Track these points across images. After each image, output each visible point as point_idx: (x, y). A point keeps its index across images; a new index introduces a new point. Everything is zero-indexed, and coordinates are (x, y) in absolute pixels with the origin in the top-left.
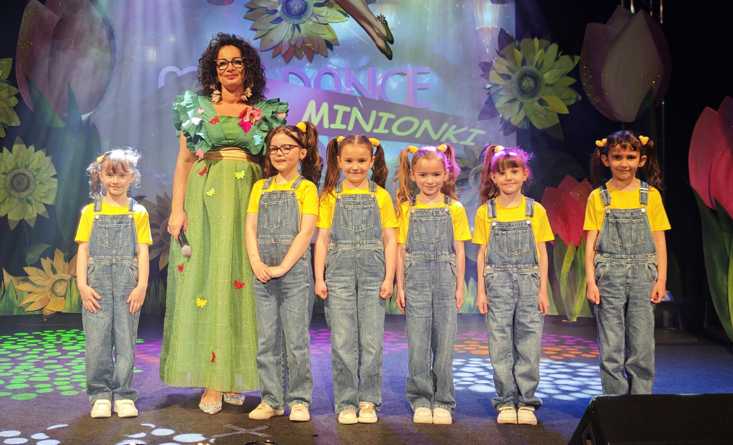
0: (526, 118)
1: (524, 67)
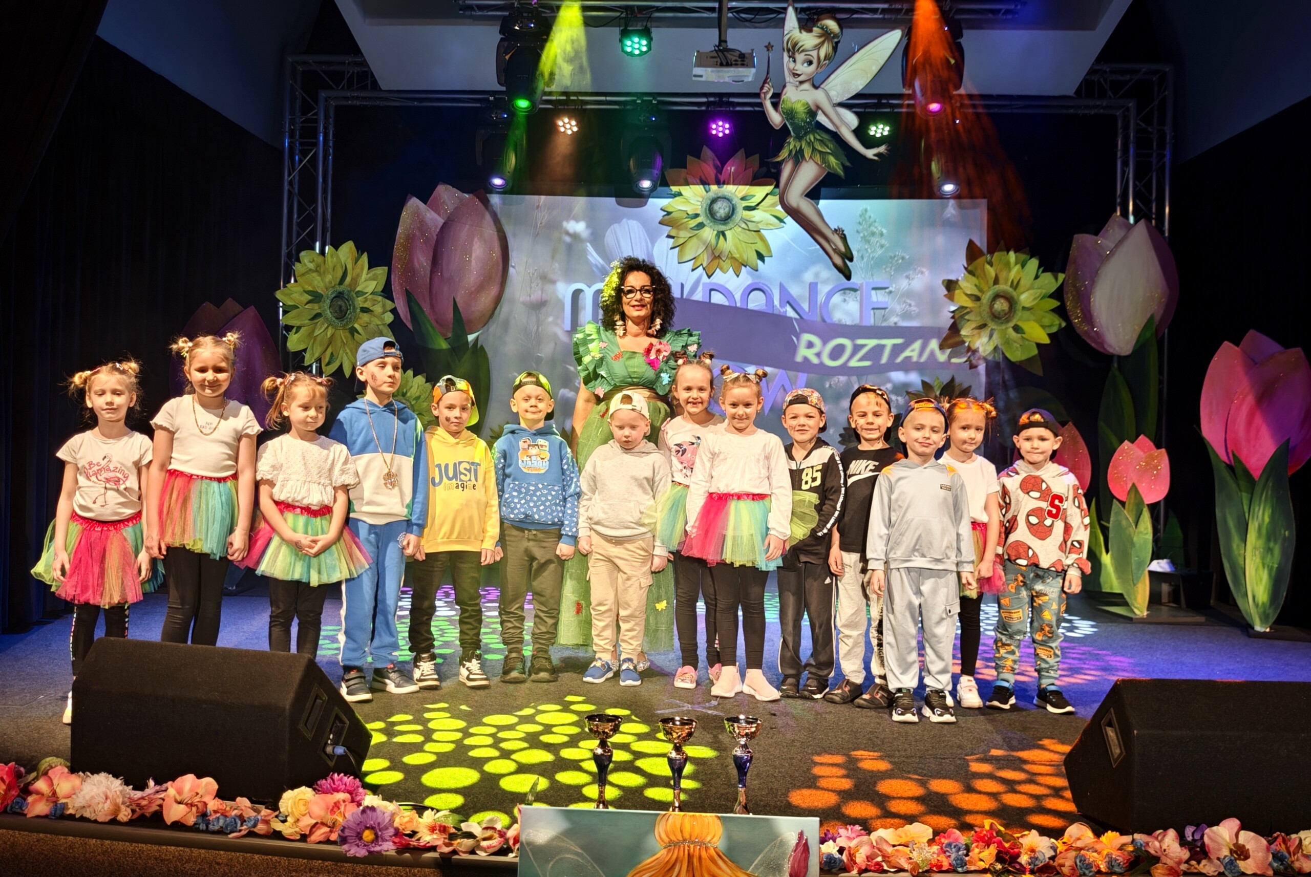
0: (997, 348)
1: (996, 286)
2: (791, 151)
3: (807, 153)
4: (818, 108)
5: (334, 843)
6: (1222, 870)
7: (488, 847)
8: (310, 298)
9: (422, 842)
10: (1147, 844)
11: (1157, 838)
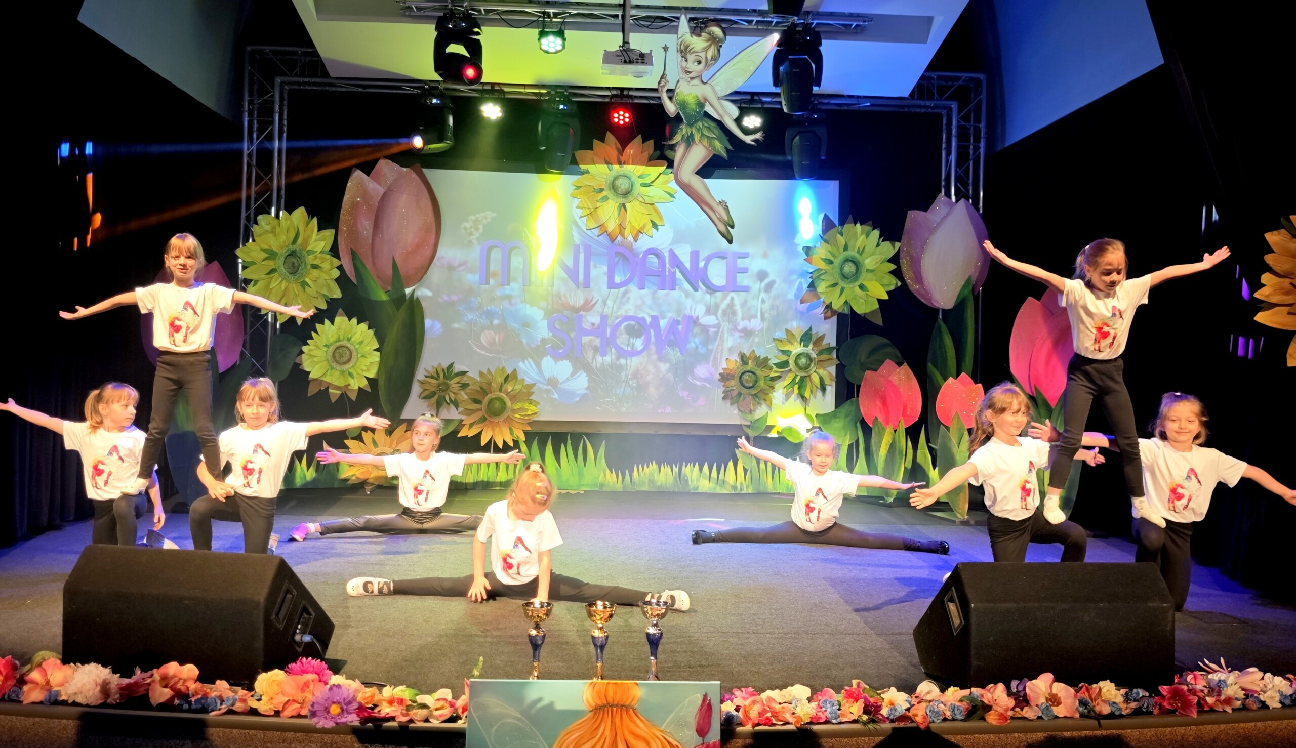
0: (846, 302)
1: (846, 252)
2: (683, 136)
3: (697, 137)
4: (706, 100)
5: (305, 717)
6: (1040, 714)
7: (441, 716)
8: (267, 255)
9: (383, 714)
10: (982, 696)
11: (989, 691)
